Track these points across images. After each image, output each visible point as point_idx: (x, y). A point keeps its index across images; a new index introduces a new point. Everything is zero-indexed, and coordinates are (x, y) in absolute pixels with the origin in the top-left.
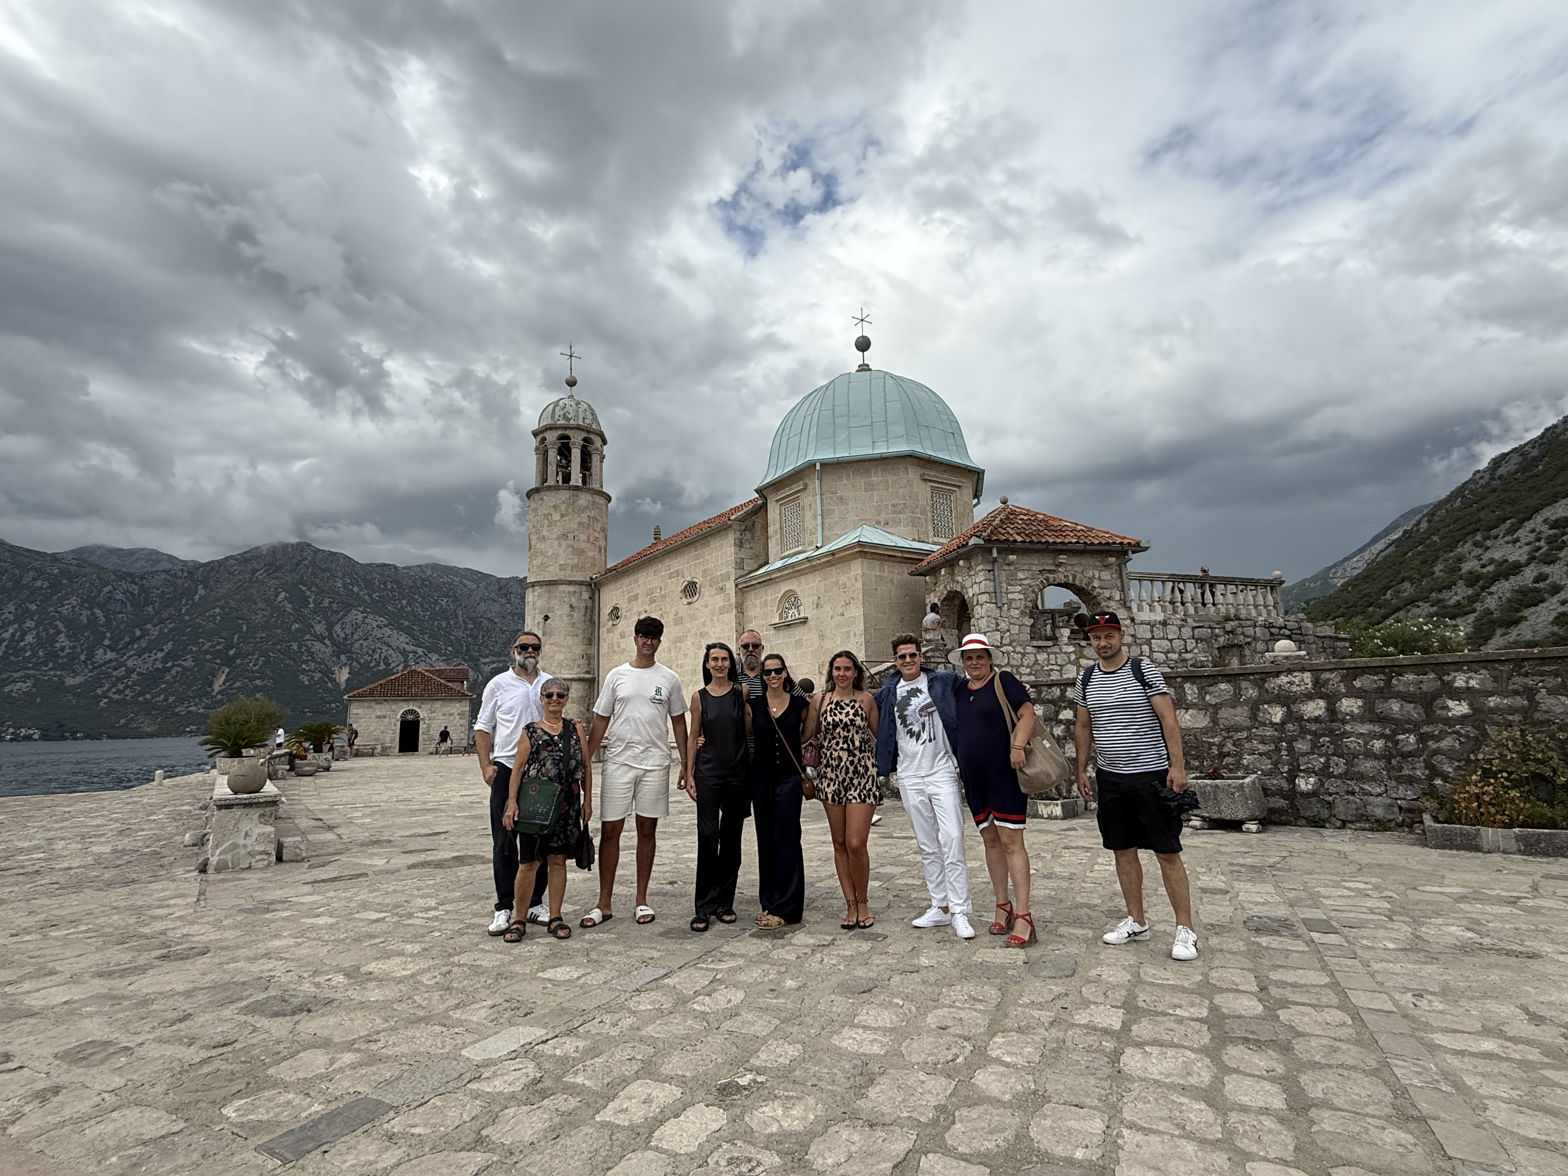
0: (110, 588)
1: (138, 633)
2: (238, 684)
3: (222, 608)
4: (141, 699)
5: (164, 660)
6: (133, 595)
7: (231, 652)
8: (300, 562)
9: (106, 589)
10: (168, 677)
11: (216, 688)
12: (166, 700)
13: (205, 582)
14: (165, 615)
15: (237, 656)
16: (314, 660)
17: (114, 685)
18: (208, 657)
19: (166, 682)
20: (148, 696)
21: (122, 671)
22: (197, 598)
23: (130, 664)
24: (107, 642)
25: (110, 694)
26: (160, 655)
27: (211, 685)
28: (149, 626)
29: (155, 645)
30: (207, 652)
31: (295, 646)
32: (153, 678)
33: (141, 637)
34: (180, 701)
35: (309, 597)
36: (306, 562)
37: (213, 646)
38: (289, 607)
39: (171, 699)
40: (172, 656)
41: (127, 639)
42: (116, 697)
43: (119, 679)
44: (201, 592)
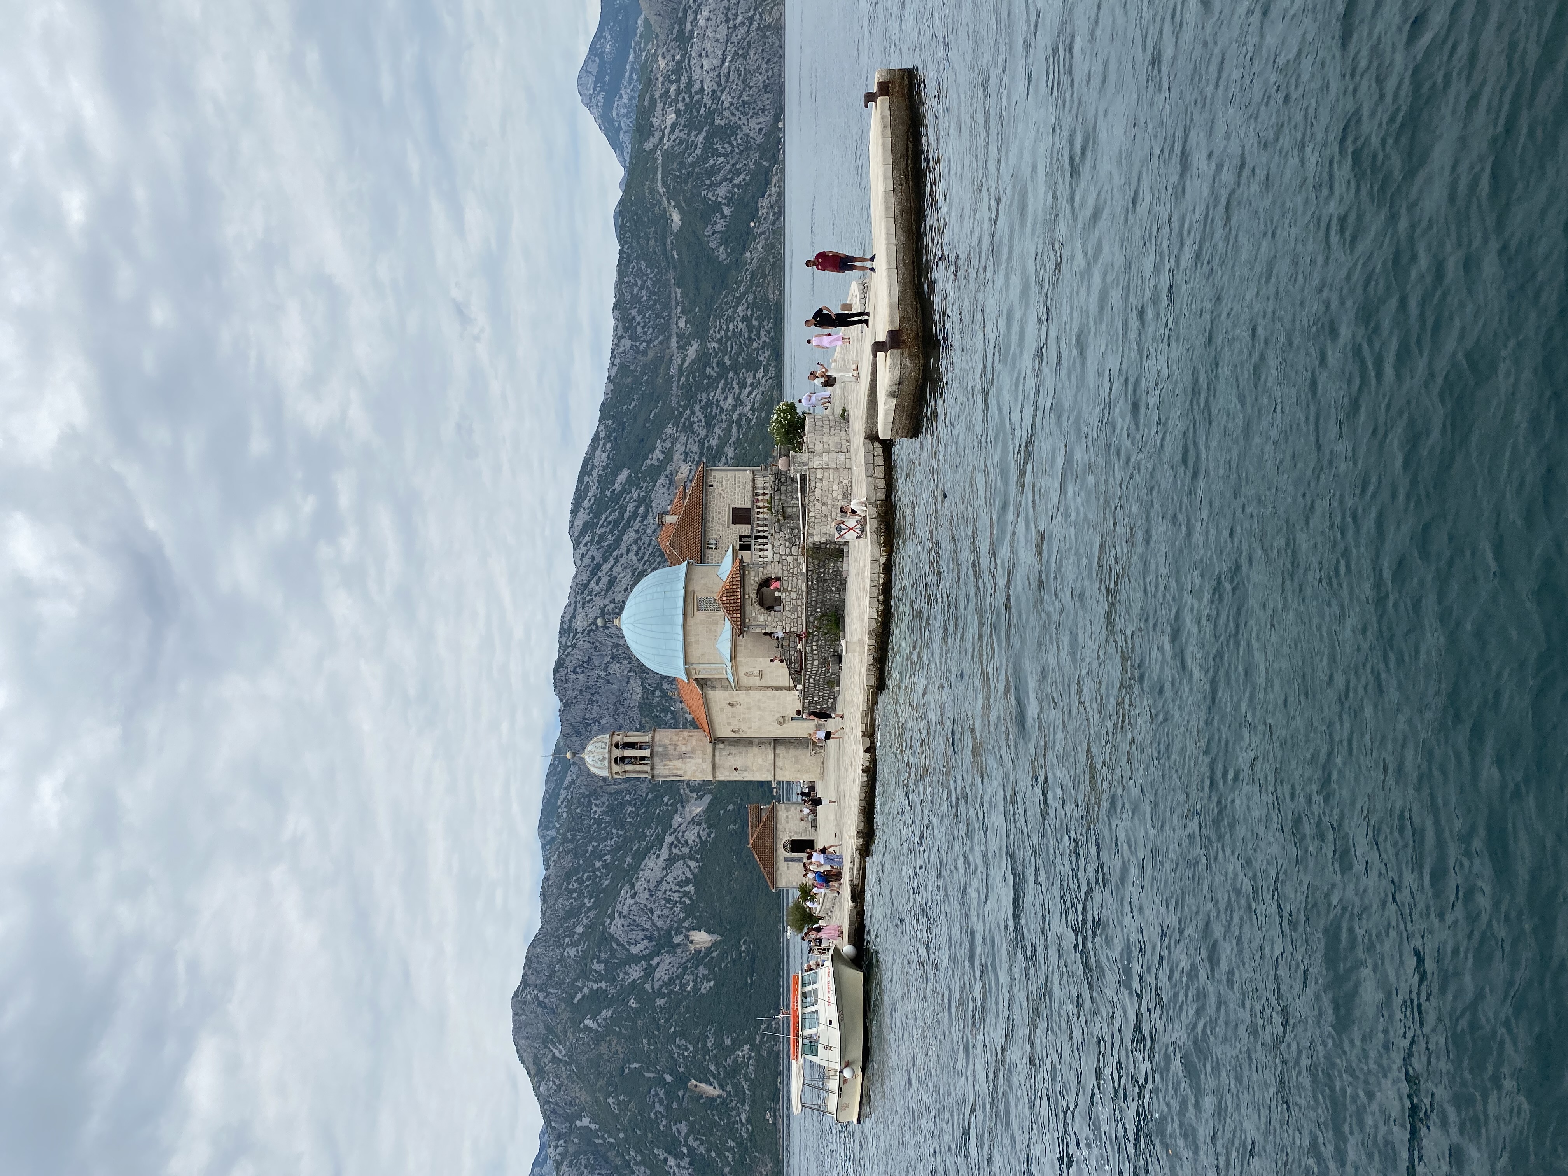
2: (712, 1068)
3: (608, 1095)
5: (678, 1156)
7: (669, 1078)
8: (541, 1004)
10: (702, 1149)
11: (716, 1092)
12: (731, 1149)
13: (571, 1119)
14: (618, 1161)
15: (673, 1072)
18: (675, 1105)
19: (708, 1150)
22: (593, 1126)
26: (672, 1162)
27: (712, 1099)
30: (668, 1108)
31: (661, 1002)
32: (702, 1167)
34: (733, 1132)
37: (661, 1102)
38: (606, 1013)
39: (731, 1143)
40: (673, 1150)
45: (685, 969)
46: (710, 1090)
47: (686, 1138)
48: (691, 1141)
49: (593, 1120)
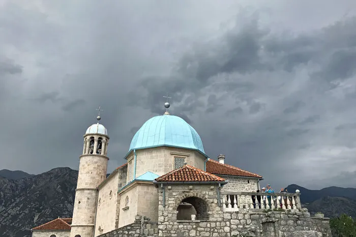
0: (6, 184)
1: (13, 200)
2: (42, 220)
3: (40, 191)
4: (11, 225)
5: (20, 211)
6: (13, 187)
7: (41, 208)
8: (65, 175)
9: (5, 185)
10: (20, 217)
11: (35, 221)
12: (19, 225)
13: (35, 182)
14: (21, 195)
15: (43, 209)
16: (67, 211)
17: (4, 219)
18: (33, 209)
19: (19, 219)
20: (13, 224)
21: (6, 215)
22: (32, 188)
23: (9, 212)
24: (3, 204)
25: (2, 223)
26: (19, 208)
27: (33, 219)
28: (16, 198)
29: (17, 205)
30: (33, 208)
31: (62, 205)
32: (15, 217)
33: (14, 202)
34: (23, 226)
35: (67, 187)
36: (68, 174)
37: (35, 205)
38: (61, 191)
39: (20, 225)
40: (22, 209)
41: (9, 203)
42: (4, 224)
43: (5, 217)
44: (34, 186)
45: (69, 212)
46: (36, 218)
47: (25, 213)
48: (23, 214)
49: (34, 188)
